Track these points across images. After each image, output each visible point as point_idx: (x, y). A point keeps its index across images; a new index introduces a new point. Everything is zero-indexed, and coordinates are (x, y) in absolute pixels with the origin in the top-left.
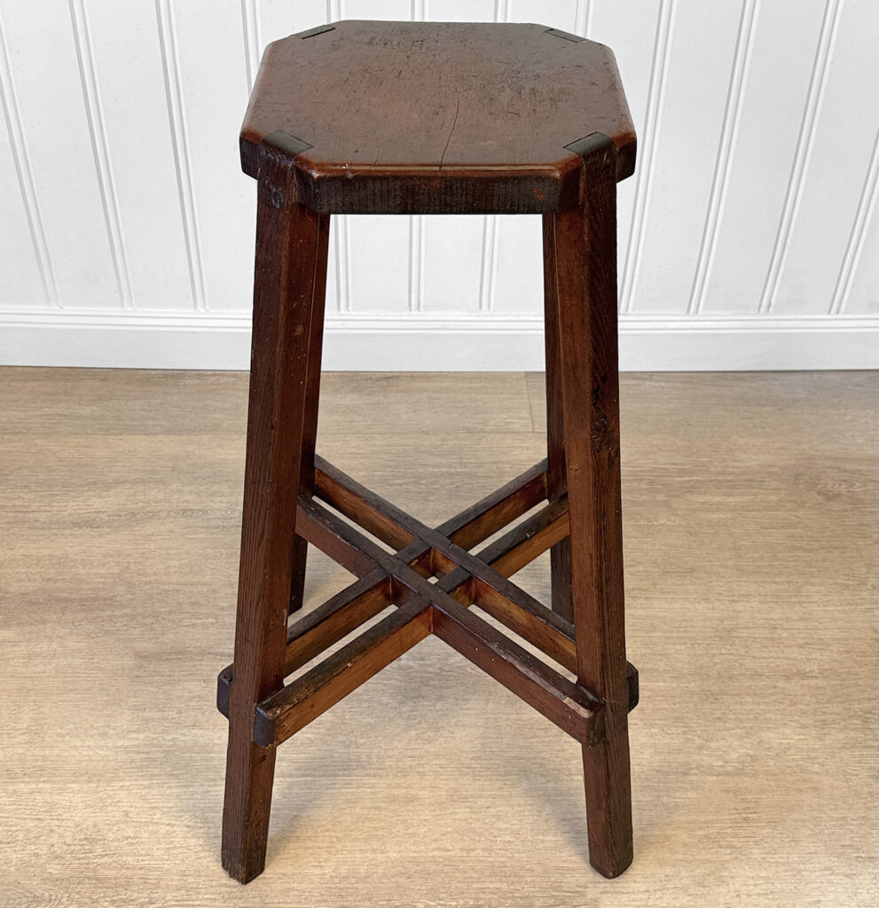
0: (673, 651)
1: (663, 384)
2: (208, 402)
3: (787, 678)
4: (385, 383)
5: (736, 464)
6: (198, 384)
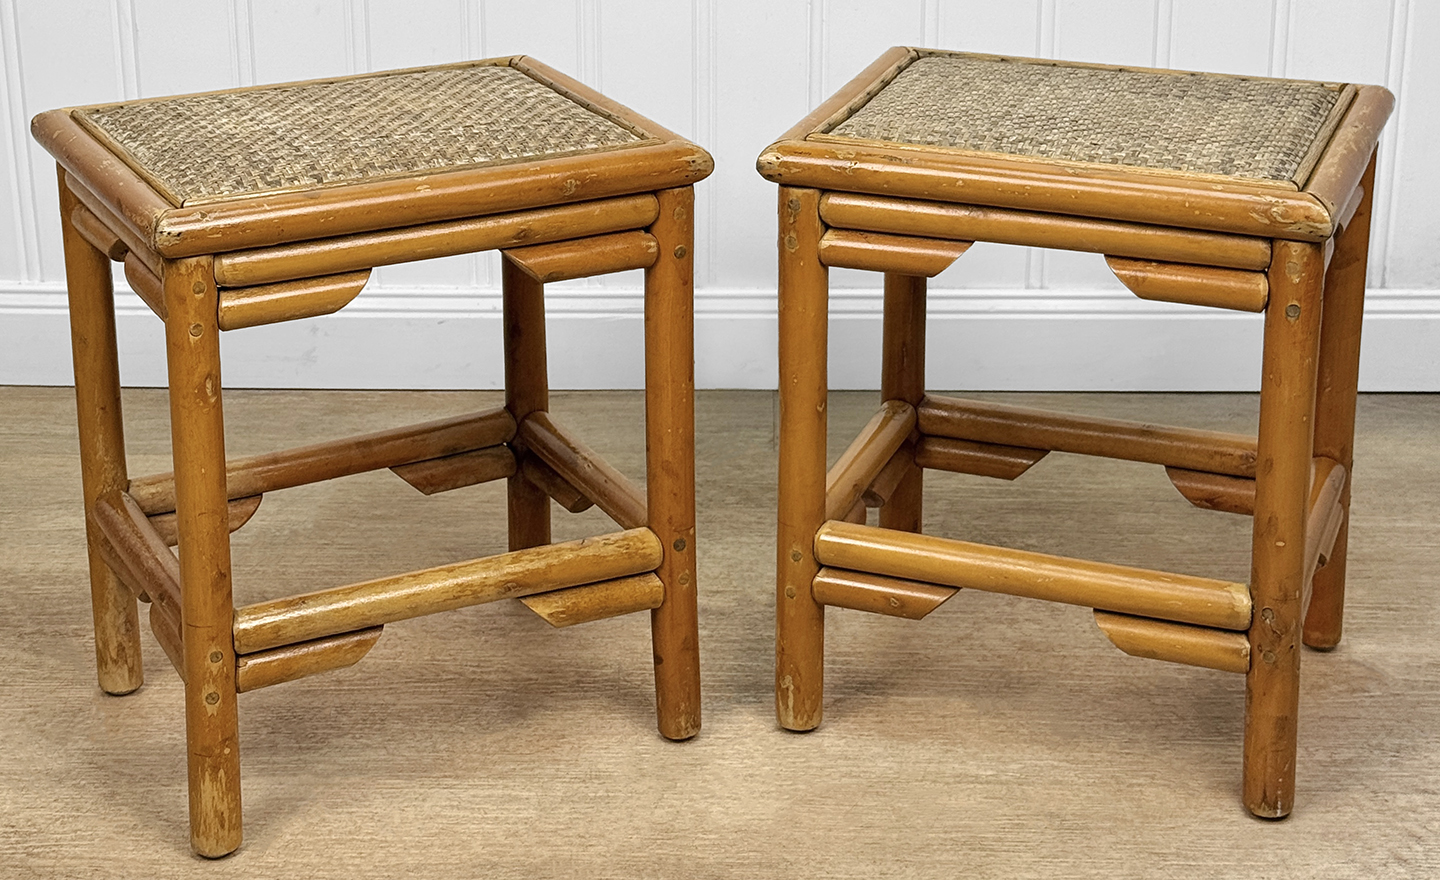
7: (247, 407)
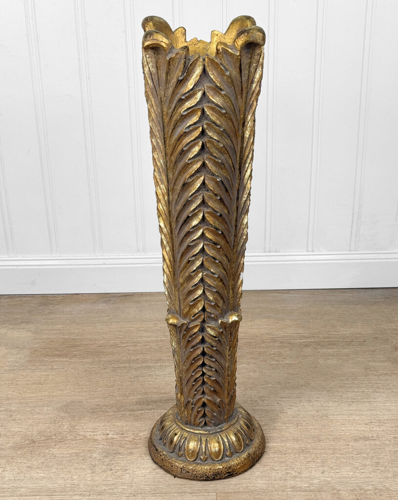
0: (284, 427)
1: (295, 295)
2: (13, 310)
3: (356, 440)
4: (124, 298)
5: (335, 333)
6: (9, 301)
7: (10, 303)
